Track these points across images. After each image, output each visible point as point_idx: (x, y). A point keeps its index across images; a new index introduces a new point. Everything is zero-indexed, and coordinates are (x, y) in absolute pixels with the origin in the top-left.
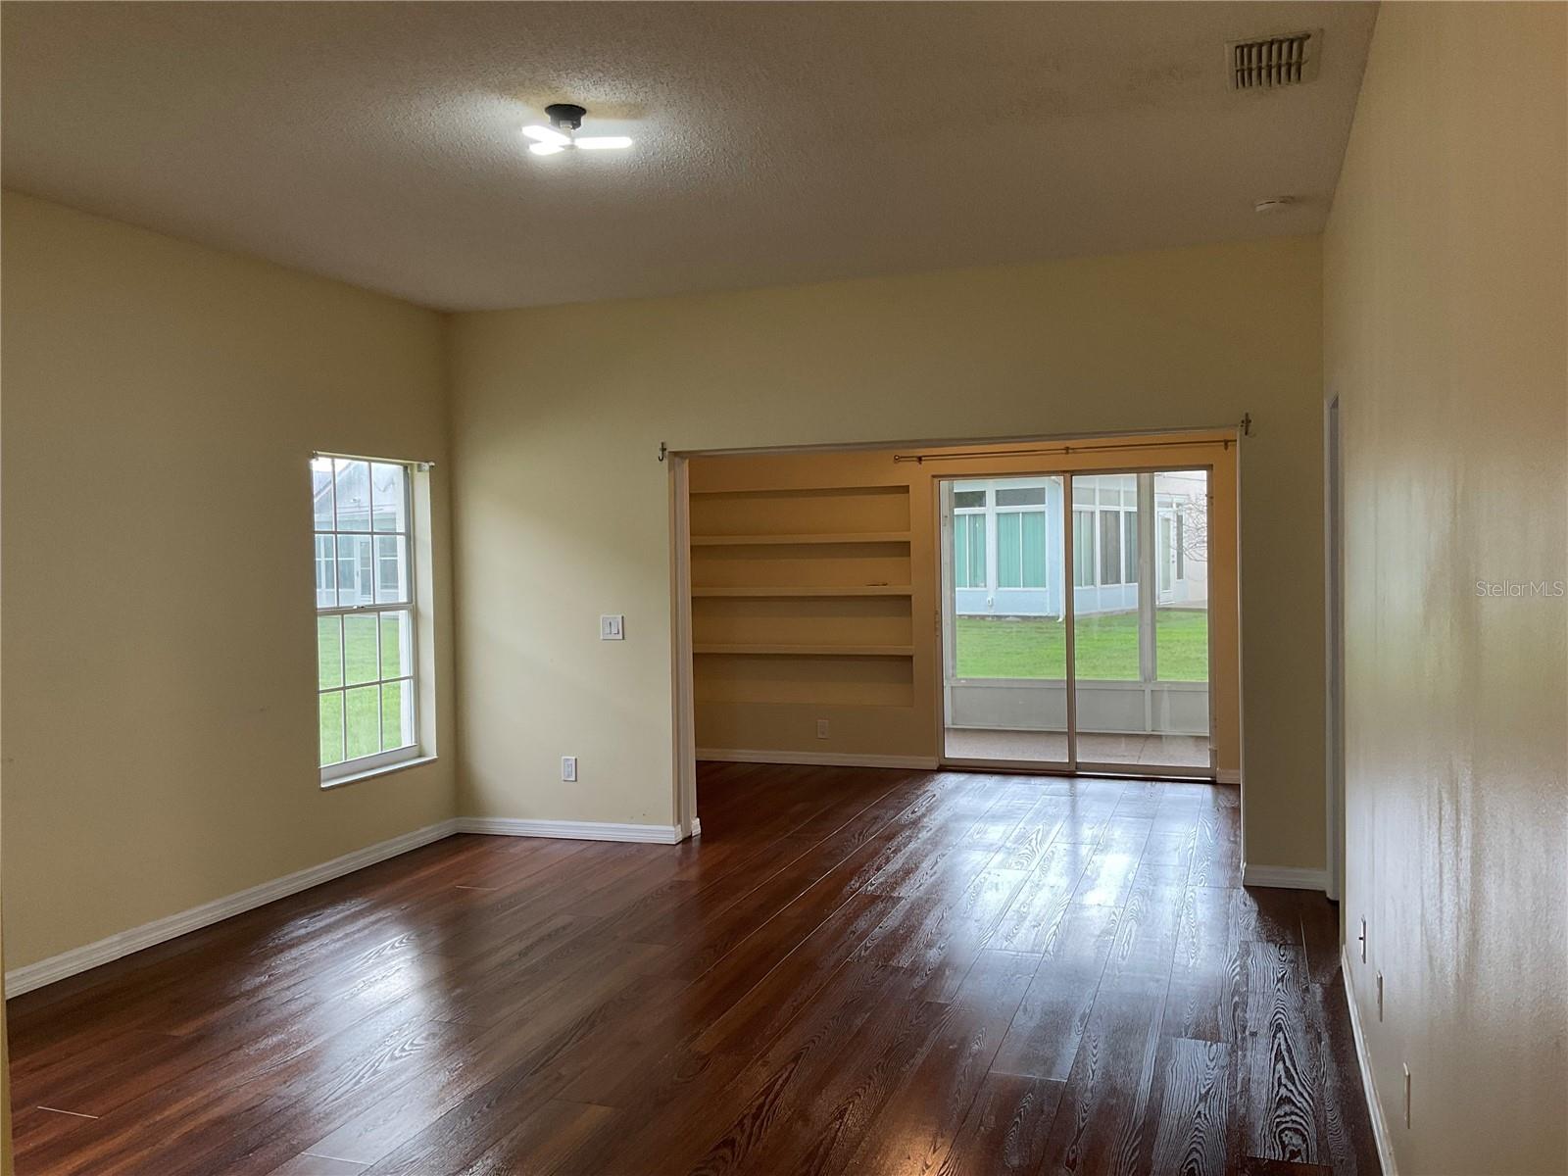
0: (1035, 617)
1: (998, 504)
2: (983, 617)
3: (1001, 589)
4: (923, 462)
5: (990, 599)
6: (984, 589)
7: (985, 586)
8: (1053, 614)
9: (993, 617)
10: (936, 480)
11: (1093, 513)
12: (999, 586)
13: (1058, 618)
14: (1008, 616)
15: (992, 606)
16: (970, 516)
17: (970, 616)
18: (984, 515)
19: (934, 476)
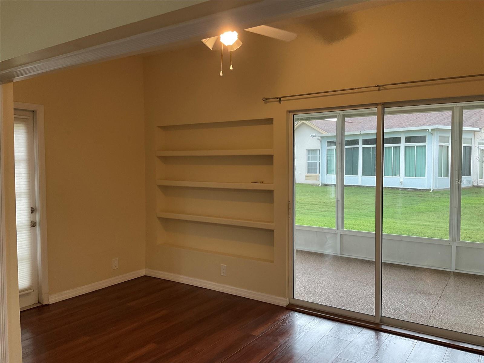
0: (420, 189)
1: (406, 143)
2: (398, 189)
3: (406, 177)
4: (282, 102)
5: (401, 181)
6: (399, 177)
7: (399, 176)
8: (427, 189)
9: (402, 188)
10: (291, 114)
11: (448, 147)
12: (405, 176)
13: (430, 190)
14: (409, 188)
15: (402, 184)
16: (394, 147)
17: (392, 188)
18: (400, 147)
19: (290, 112)
